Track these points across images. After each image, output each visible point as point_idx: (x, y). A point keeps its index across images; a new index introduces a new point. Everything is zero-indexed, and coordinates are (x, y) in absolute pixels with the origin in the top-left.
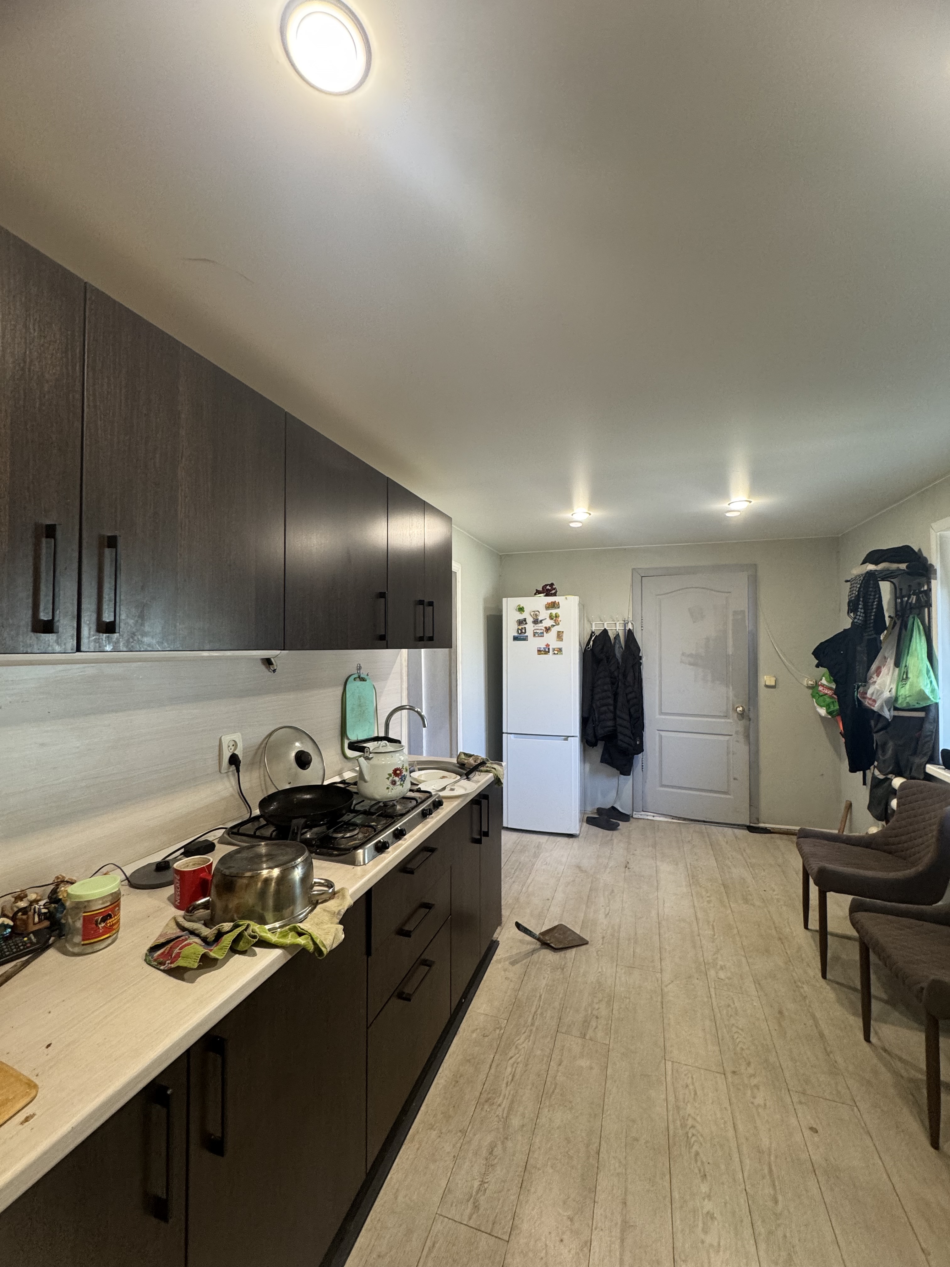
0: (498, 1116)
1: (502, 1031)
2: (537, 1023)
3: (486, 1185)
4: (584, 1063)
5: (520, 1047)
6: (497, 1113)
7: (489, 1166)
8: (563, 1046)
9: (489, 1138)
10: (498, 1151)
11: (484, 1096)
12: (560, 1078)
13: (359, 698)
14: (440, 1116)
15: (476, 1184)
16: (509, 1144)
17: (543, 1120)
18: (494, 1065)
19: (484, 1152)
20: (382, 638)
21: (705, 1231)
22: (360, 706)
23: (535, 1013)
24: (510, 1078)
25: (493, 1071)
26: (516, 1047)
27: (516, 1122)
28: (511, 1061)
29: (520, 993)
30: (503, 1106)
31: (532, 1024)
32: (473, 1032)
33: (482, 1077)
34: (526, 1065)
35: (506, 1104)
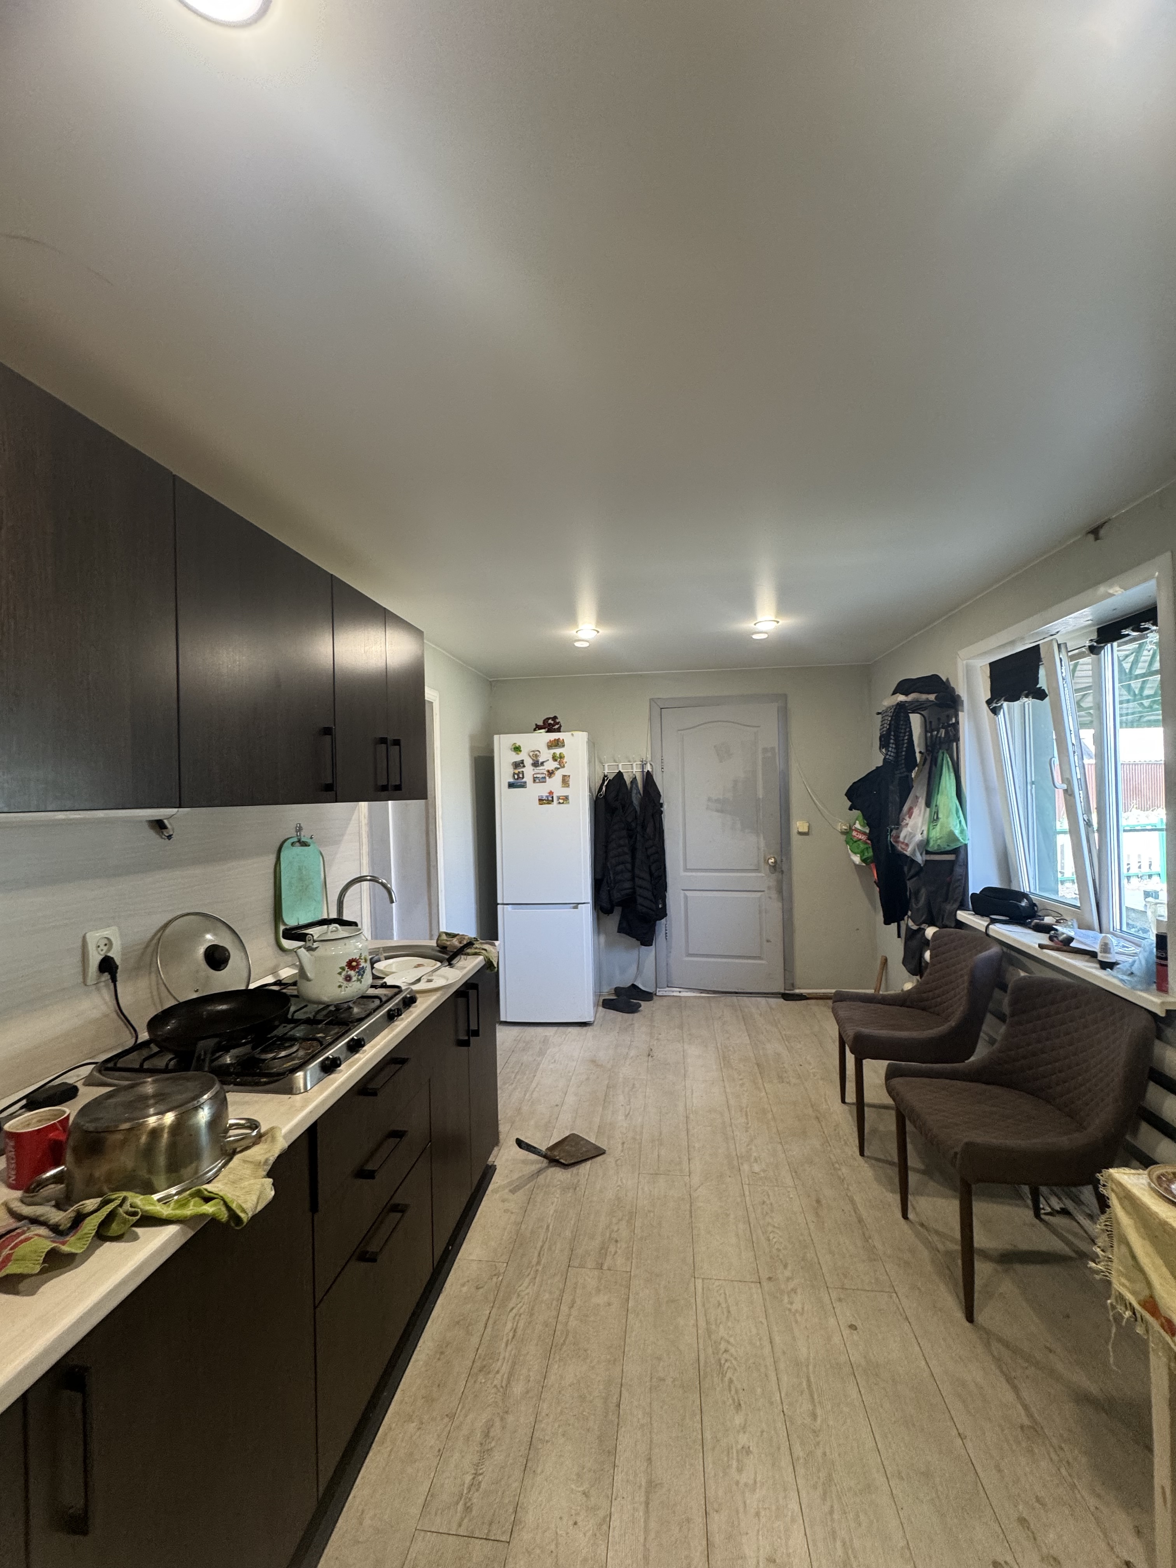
0: (495, 1386)
1: (500, 1278)
2: (543, 1261)
3: (480, 1478)
4: (600, 1299)
5: (523, 1294)
6: (495, 1382)
7: (485, 1452)
8: (576, 1283)
9: (485, 1417)
10: (496, 1431)
11: (478, 1364)
12: (573, 1323)
13: (300, 869)
14: (420, 1402)
15: (468, 1478)
16: (510, 1418)
17: (552, 1379)
18: (491, 1322)
19: (478, 1436)
20: (329, 788)
21: (740, 1470)
22: (301, 879)
23: (542, 1247)
24: (511, 1334)
25: (489, 1330)
26: (519, 1295)
27: (518, 1389)
28: (512, 1314)
29: (523, 1227)
30: (502, 1372)
31: (538, 1263)
32: (463, 1285)
33: (475, 1340)
34: (532, 1315)
35: (505, 1369)
